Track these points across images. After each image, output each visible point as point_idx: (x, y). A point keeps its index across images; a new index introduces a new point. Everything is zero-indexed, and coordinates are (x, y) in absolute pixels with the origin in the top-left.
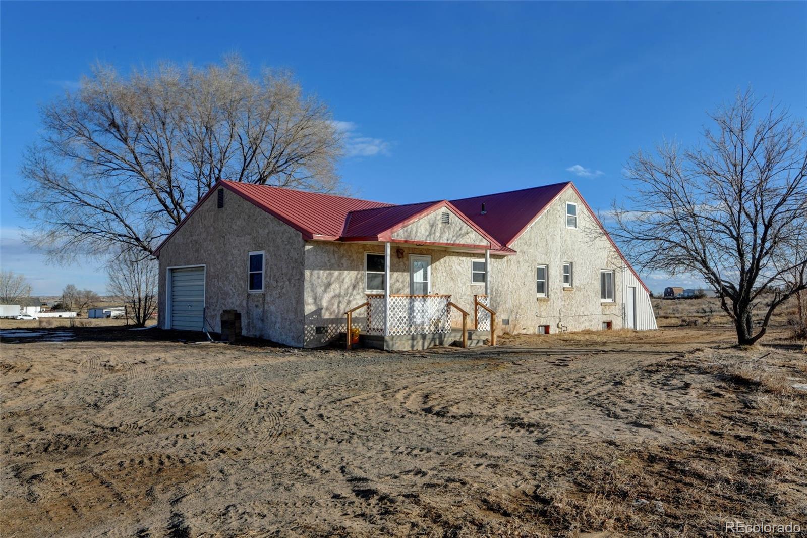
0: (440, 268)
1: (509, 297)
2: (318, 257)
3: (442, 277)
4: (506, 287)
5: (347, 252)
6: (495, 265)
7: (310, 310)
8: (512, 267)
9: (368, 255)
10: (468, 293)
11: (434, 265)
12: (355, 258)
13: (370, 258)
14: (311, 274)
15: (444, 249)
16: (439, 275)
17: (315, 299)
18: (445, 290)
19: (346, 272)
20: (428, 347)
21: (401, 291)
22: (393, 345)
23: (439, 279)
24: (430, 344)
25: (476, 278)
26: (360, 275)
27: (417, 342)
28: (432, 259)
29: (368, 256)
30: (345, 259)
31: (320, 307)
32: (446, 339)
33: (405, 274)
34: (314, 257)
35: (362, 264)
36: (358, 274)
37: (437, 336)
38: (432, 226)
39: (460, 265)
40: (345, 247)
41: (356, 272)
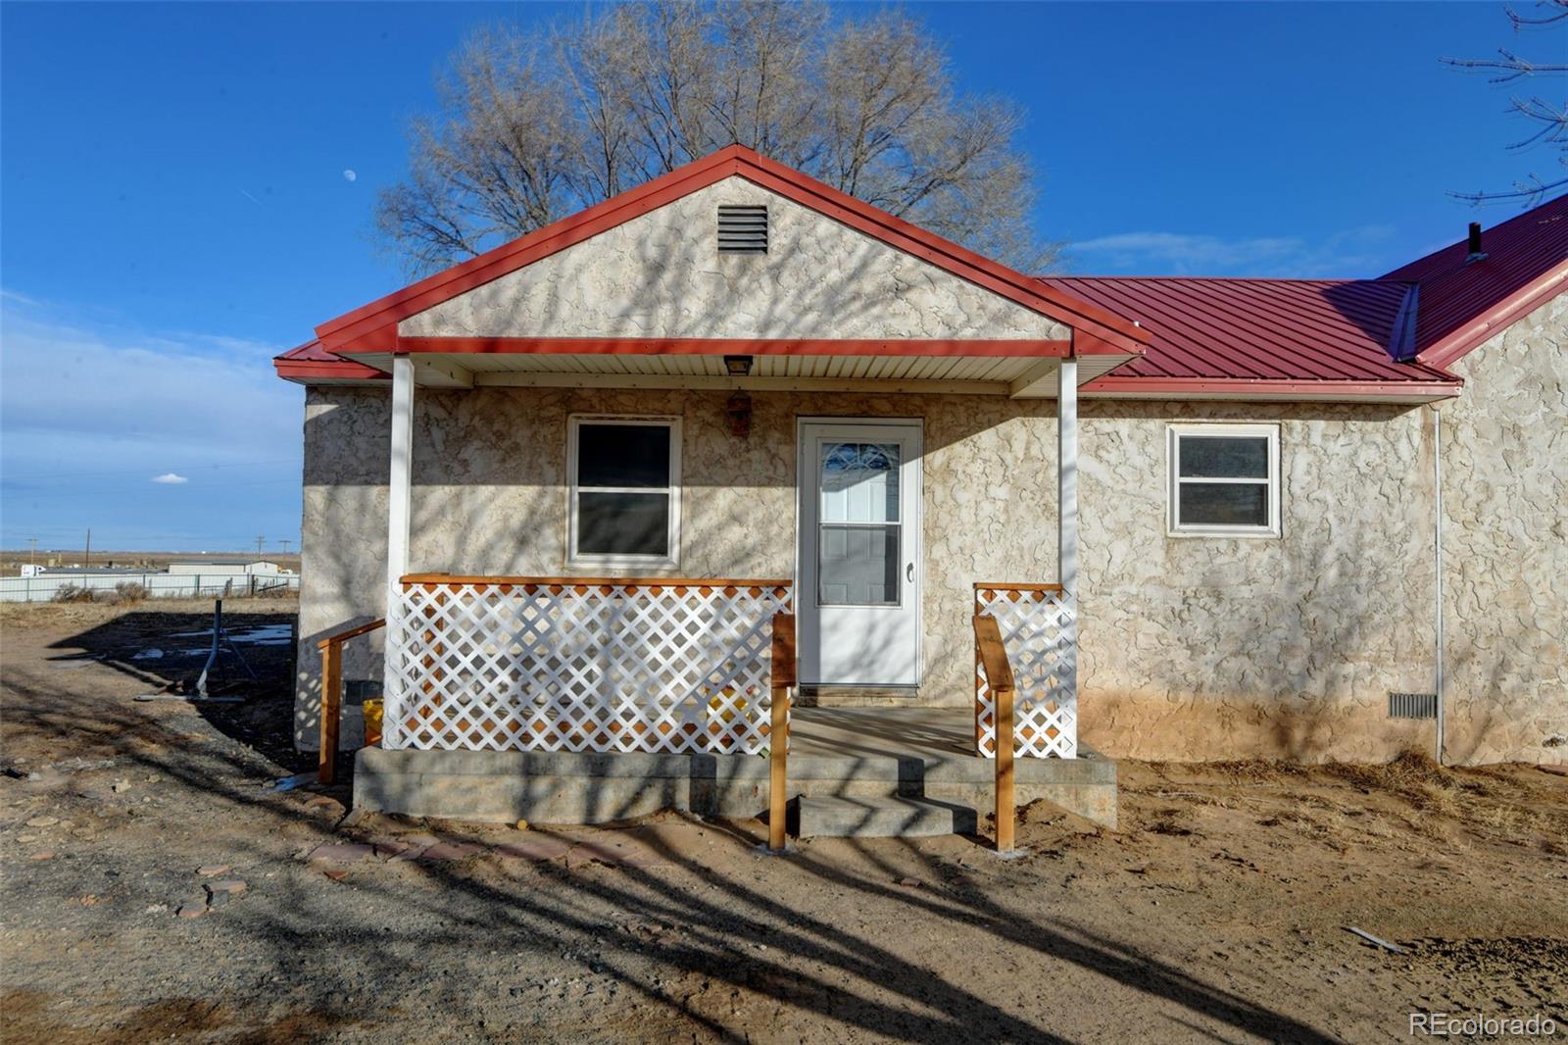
0: (976, 468)
1: (1439, 590)
2: (360, 442)
3: (987, 508)
4: (1414, 545)
5: (490, 421)
6: (1334, 447)
7: (320, 622)
8: (1457, 455)
9: (582, 427)
10: (1146, 571)
11: (938, 457)
12: (523, 443)
13: (589, 437)
14: (331, 500)
15: (998, 391)
16: (963, 497)
17: (346, 583)
18: (1007, 559)
19: (485, 491)
20: (621, 812)
21: (754, 561)
22: (407, 790)
23: (966, 515)
24: (636, 798)
25: (1197, 505)
26: (547, 502)
27: (555, 786)
28: (926, 435)
29: (584, 431)
30: (477, 444)
31: (365, 611)
32: (743, 782)
33: (778, 492)
34: (341, 443)
35: (558, 462)
36: (541, 495)
37: (679, 763)
38: (656, 269)
39: (1096, 452)
40: (479, 404)
41: (530, 492)
